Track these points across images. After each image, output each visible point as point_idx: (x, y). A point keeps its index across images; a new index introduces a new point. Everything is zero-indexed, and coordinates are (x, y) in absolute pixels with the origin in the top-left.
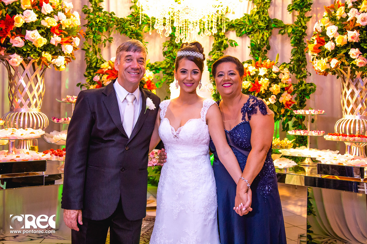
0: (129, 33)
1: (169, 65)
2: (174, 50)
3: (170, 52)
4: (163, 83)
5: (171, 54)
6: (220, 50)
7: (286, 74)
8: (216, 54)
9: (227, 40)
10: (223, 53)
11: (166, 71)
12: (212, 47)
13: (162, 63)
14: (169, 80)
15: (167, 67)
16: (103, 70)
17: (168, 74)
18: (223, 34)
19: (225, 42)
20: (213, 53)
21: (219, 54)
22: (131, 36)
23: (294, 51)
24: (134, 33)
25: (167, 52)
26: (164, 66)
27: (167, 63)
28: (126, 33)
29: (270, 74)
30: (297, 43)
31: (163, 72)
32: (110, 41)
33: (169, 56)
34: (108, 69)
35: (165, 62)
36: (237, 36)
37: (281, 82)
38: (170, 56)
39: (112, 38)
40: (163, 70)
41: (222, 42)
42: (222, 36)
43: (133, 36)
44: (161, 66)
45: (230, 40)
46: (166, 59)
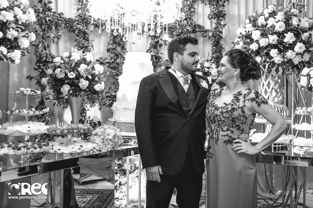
0: (77, 32)
1: (113, 60)
2: (118, 47)
3: (114, 49)
4: (108, 76)
5: (115, 51)
6: (156, 48)
7: (214, 68)
8: (153, 51)
9: (161, 40)
10: (159, 51)
11: (110, 65)
12: (149, 46)
13: (106, 58)
14: (113, 73)
15: (111, 62)
16: (55, 64)
17: (111, 68)
18: (159, 35)
19: (160, 42)
20: (150, 51)
21: (156, 51)
22: (78, 35)
23: (214, 50)
24: (81, 32)
25: (111, 49)
26: (108, 61)
27: (112, 58)
28: (74, 31)
29: (203, 68)
30: (216, 44)
31: (108, 66)
32: (58, 39)
33: (112, 53)
34: (61, 63)
35: (110, 58)
36: (170, 37)
37: (211, 75)
38: (114, 52)
39: (60, 35)
40: (108, 64)
41: (158, 41)
42: (158, 36)
43: (81, 34)
44: (106, 61)
45: (164, 40)
46: (111, 55)
